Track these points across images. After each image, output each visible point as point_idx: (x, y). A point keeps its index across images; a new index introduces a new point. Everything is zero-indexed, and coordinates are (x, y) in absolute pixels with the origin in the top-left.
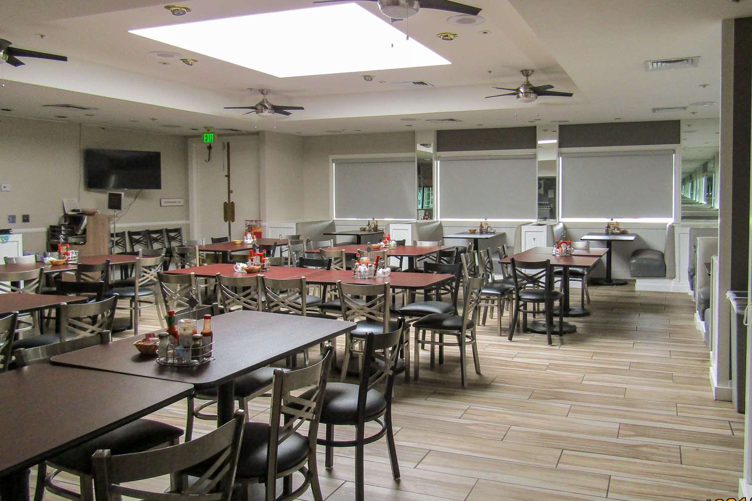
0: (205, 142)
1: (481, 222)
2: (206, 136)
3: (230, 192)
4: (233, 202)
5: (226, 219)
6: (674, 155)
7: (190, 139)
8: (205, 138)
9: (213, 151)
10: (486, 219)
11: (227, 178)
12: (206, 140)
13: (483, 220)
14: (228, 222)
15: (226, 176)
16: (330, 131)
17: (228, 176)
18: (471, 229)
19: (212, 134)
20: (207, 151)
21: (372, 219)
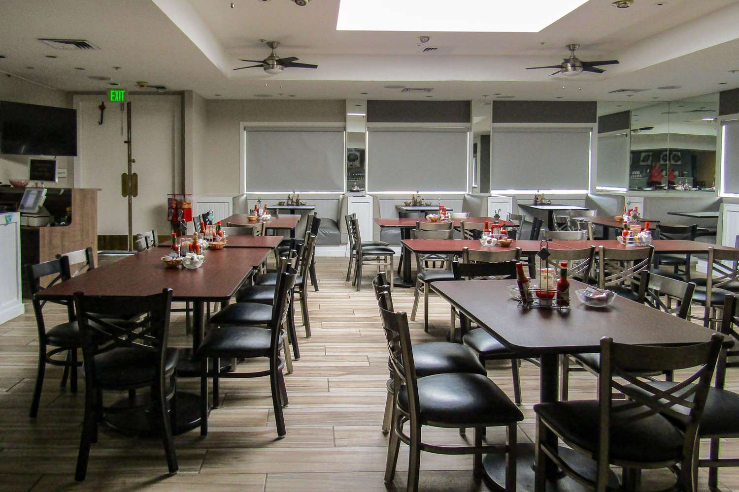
0: (112, 100)
1: (413, 195)
2: (114, 94)
3: (130, 161)
4: (135, 174)
5: (125, 193)
6: (591, 133)
7: (75, 97)
8: (112, 96)
9: (106, 112)
10: (418, 192)
11: (127, 144)
12: (114, 98)
13: (415, 193)
14: (128, 196)
15: (125, 142)
16: (258, 96)
17: (129, 142)
18: (407, 201)
19: (123, 92)
20: (99, 112)
21: (293, 193)
